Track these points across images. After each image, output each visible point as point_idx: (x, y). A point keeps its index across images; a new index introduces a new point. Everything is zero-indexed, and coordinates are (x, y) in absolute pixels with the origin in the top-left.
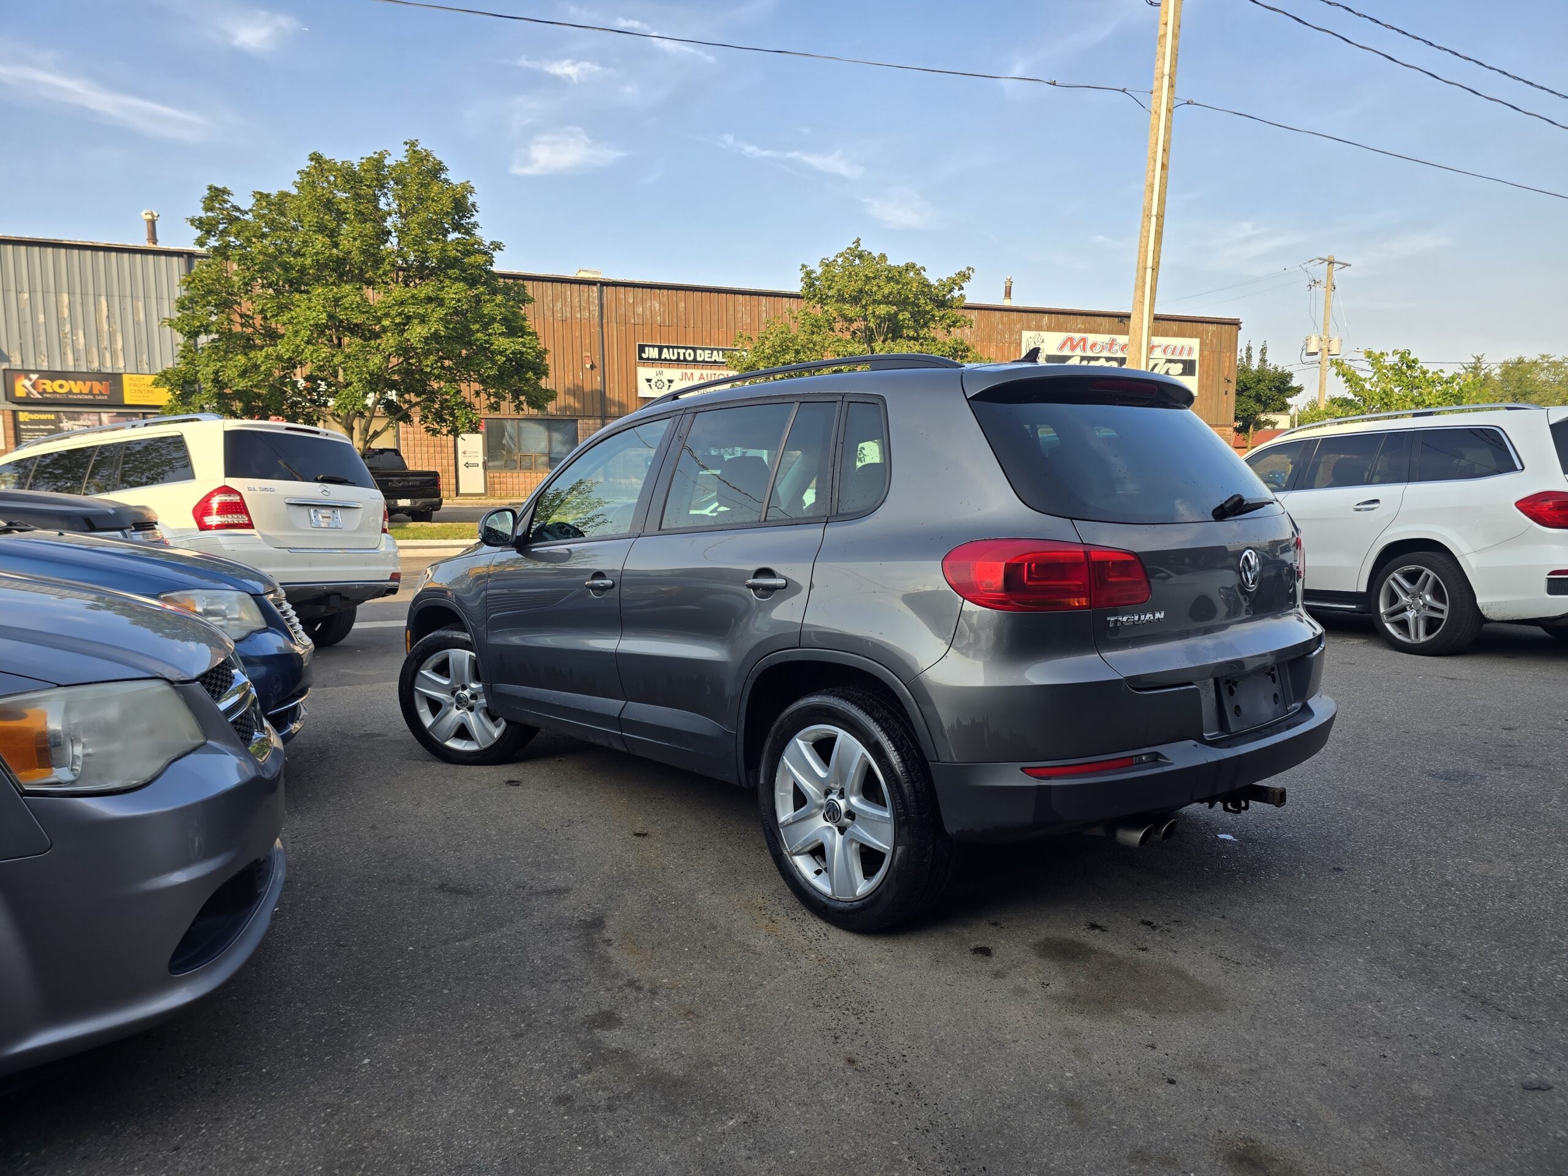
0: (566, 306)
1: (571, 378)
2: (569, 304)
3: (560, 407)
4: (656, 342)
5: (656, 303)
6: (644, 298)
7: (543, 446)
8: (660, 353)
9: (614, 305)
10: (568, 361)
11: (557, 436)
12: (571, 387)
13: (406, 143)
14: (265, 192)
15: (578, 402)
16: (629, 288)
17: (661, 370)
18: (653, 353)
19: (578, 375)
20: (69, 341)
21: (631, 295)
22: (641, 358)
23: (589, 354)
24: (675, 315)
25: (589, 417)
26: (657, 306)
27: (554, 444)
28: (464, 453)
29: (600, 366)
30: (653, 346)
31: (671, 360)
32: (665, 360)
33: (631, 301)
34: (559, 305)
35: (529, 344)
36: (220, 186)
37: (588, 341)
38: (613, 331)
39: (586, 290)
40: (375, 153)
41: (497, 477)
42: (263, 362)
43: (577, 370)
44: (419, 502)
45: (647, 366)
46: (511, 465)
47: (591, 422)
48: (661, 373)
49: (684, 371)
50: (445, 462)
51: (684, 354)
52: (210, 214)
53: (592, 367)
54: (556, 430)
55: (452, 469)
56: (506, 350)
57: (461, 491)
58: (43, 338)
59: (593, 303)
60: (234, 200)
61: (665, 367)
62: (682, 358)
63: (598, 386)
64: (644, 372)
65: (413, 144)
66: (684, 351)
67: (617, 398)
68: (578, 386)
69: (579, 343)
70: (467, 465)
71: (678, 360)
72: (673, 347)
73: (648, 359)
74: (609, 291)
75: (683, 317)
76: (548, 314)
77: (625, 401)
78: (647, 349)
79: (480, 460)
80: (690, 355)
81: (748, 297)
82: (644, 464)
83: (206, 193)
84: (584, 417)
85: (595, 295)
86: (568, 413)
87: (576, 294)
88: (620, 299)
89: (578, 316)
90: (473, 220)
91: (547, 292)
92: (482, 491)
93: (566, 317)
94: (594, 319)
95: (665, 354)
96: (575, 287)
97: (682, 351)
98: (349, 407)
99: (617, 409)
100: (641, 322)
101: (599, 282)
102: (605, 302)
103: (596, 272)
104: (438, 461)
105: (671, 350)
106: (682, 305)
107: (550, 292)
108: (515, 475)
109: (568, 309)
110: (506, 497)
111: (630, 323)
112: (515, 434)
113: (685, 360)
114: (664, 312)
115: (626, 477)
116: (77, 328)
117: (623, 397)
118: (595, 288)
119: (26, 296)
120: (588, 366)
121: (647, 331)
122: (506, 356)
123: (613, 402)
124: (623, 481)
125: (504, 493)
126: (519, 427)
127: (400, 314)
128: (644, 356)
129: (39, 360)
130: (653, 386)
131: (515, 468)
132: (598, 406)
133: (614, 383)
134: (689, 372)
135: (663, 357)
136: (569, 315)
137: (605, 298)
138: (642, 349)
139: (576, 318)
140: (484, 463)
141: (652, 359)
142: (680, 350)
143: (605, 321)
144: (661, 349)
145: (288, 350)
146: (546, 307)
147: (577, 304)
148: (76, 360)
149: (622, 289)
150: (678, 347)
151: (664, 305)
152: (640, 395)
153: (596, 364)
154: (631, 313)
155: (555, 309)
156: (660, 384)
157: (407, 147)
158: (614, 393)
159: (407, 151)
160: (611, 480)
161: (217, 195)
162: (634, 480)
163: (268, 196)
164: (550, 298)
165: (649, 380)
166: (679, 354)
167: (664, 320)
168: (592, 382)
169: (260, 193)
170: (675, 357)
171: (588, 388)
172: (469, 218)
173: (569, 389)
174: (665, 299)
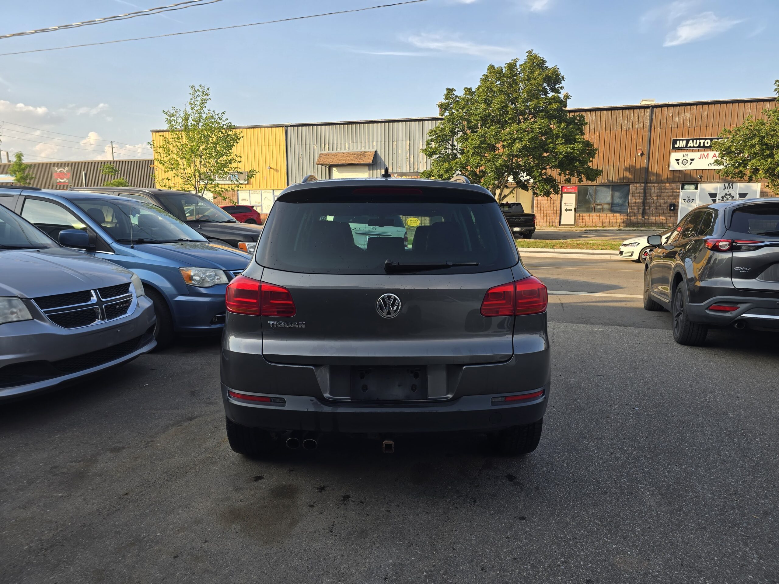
0: (630, 122)
1: (628, 161)
2: (631, 121)
3: (620, 178)
4: (685, 137)
5: (687, 114)
6: (680, 111)
7: (609, 199)
8: (687, 143)
9: (659, 118)
10: (628, 152)
11: (617, 194)
12: (628, 166)
13: (527, 52)
14: (469, 87)
15: (631, 175)
16: (671, 108)
17: (686, 153)
18: (683, 144)
19: (633, 160)
20: (408, 160)
21: (671, 111)
22: (674, 147)
23: (641, 148)
24: (700, 120)
25: (637, 183)
26: (688, 116)
27: (615, 198)
28: (565, 204)
29: (647, 154)
30: (683, 140)
31: (694, 147)
32: (690, 147)
33: (671, 115)
34: (626, 122)
35: (577, 147)
36: (451, 88)
37: (641, 140)
38: (657, 133)
39: (643, 111)
40: (512, 60)
41: (581, 216)
42: (454, 166)
43: (633, 157)
44: (524, 229)
45: (678, 152)
46: (589, 210)
47: (638, 185)
48: (687, 155)
49: (702, 153)
50: (555, 209)
51: (704, 143)
52: (447, 101)
53: (642, 155)
54: (617, 191)
55: (558, 212)
56: (563, 152)
57: (562, 223)
58: (400, 160)
59: (646, 118)
60: (456, 93)
61: (689, 151)
62: (702, 145)
63: (644, 165)
64: (674, 156)
65: (530, 52)
66: (704, 141)
67: (655, 172)
68: (632, 166)
69: (635, 142)
70: (566, 210)
71: (699, 146)
72: (696, 139)
73: (679, 147)
74: (657, 111)
75: (706, 120)
76: (619, 128)
77: (661, 173)
78: (678, 142)
79: (573, 207)
80: (708, 143)
81: (755, 104)
82: (669, 208)
83: (445, 92)
84: (634, 183)
85: (648, 114)
86: (625, 181)
87: (636, 114)
88: (664, 115)
89: (637, 126)
90: (561, 85)
91: (619, 115)
92: (573, 223)
93: (629, 128)
94: (646, 127)
95: (691, 144)
96: (637, 111)
97: (702, 141)
98: (487, 184)
99: (655, 178)
100: (676, 126)
101: (651, 106)
102: (654, 117)
103: (652, 101)
104: (552, 208)
105: (695, 141)
106: (705, 113)
107: (621, 115)
108: (591, 215)
109: (631, 124)
110: (585, 226)
111: (669, 128)
112: (593, 194)
113: (704, 146)
114: (692, 119)
115: (656, 216)
116: (411, 155)
117: (659, 171)
118: (648, 110)
119: (396, 143)
120: (639, 154)
121: (680, 131)
122: (563, 155)
123: (652, 174)
124: (654, 218)
125: (584, 224)
126: (596, 190)
127: (511, 138)
128: (676, 146)
129: (398, 169)
130: (680, 163)
131: (592, 211)
132: (643, 176)
133: (654, 163)
134: (706, 153)
135: (689, 146)
136: (631, 127)
137: (654, 115)
138: (675, 142)
139: (635, 128)
140: (575, 209)
141: (681, 148)
142: (700, 141)
143: (653, 128)
144: (687, 141)
145: (464, 160)
146: (617, 124)
147: (637, 120)
148: (410, 168)
149: (666, 109)
150: (700, 139)
151: (693, 115)
152: (671, 169)
153: (645, 153)
154: (670, 122)
155: (623, 125)
156: (685, 162)
157: (527, 54)
158: (654, 169)
159: (527, 56)
160: (646, 217)
161: (450, 91)
162: (661, 218)
163: (470, 89)
164: (621, 119)
165: (677, 160)
166: (700, 143)
167: (692, 124)
168: (642, 163)
169: (467, 88)
170: (697, 145)
171: (638, 166)
172: (559, 84)
173: (626, 168)
174: (694, 111)
